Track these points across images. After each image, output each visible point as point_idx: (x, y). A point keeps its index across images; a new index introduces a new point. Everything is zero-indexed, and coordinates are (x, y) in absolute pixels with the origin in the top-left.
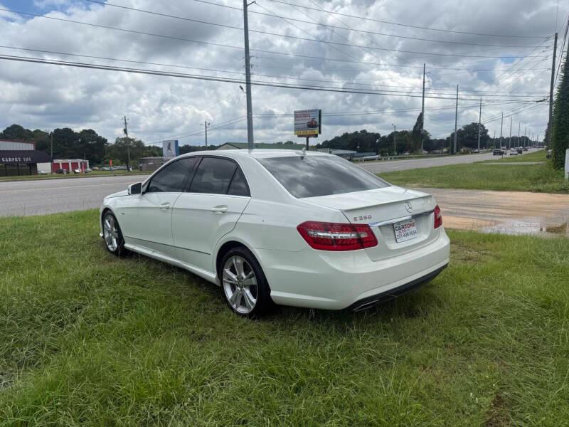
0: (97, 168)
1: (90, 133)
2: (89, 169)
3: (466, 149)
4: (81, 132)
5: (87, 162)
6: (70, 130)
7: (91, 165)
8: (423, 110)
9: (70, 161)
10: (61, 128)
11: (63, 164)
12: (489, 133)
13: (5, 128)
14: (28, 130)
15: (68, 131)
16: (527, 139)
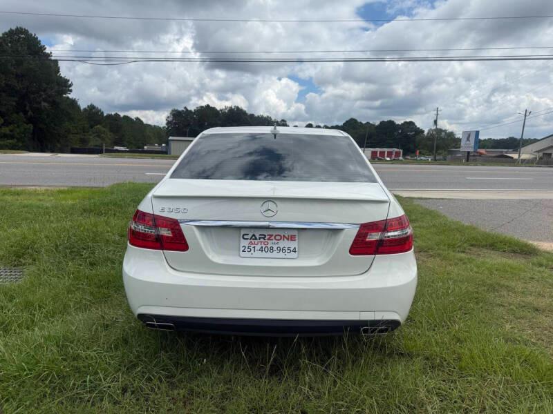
0: (409, 157)
1: (411, 124)
2: (401, 158)
4: (402, 124)
5: (401, 151)
6: (393, 121)
7: (404, 155)
9: (386, 150)
10: (386, 120)
11: (380, 152)
13: (344, 122)
14: (361, 123)
15: (391, 123)
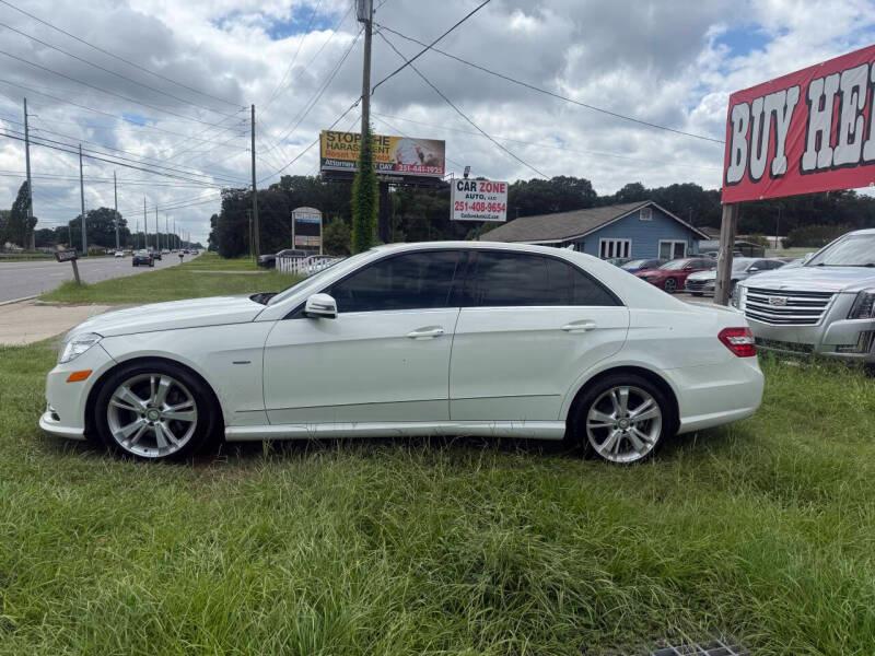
3: (96, 247)
8: (29, 177)
12: (128, 226)
16: (178, 238)
